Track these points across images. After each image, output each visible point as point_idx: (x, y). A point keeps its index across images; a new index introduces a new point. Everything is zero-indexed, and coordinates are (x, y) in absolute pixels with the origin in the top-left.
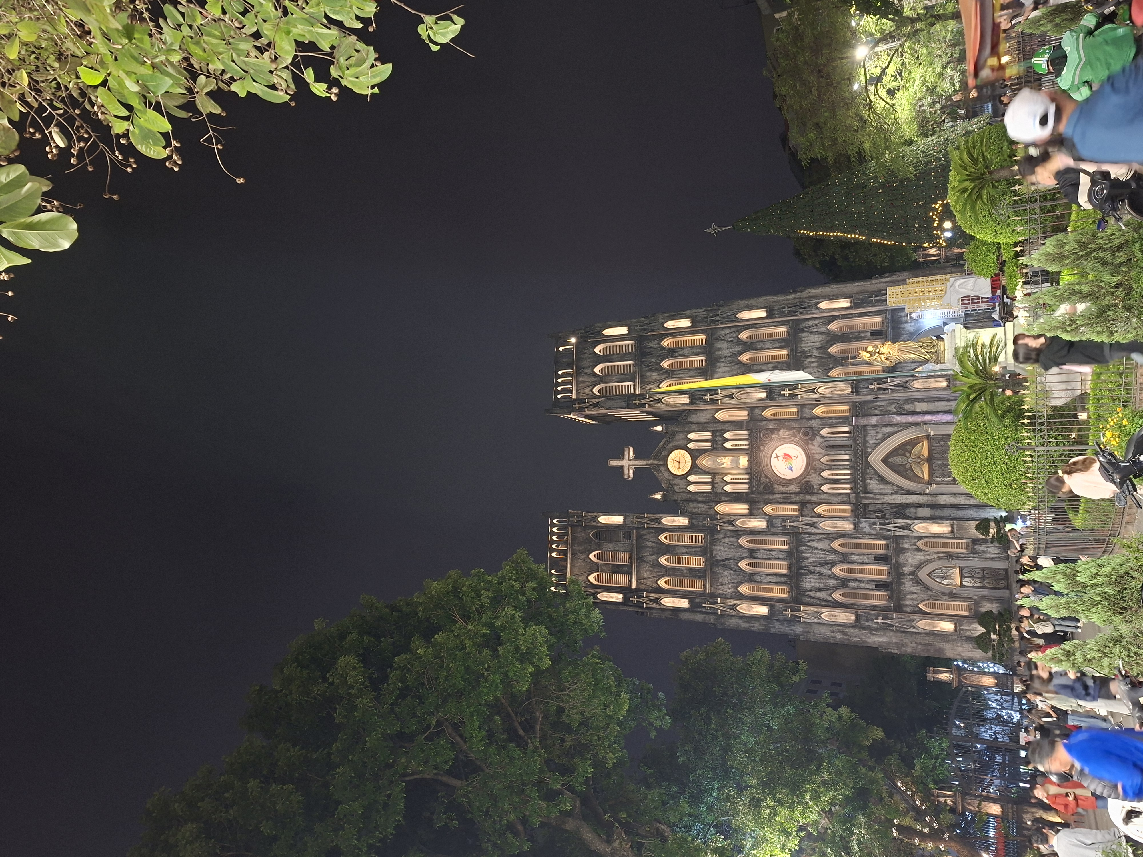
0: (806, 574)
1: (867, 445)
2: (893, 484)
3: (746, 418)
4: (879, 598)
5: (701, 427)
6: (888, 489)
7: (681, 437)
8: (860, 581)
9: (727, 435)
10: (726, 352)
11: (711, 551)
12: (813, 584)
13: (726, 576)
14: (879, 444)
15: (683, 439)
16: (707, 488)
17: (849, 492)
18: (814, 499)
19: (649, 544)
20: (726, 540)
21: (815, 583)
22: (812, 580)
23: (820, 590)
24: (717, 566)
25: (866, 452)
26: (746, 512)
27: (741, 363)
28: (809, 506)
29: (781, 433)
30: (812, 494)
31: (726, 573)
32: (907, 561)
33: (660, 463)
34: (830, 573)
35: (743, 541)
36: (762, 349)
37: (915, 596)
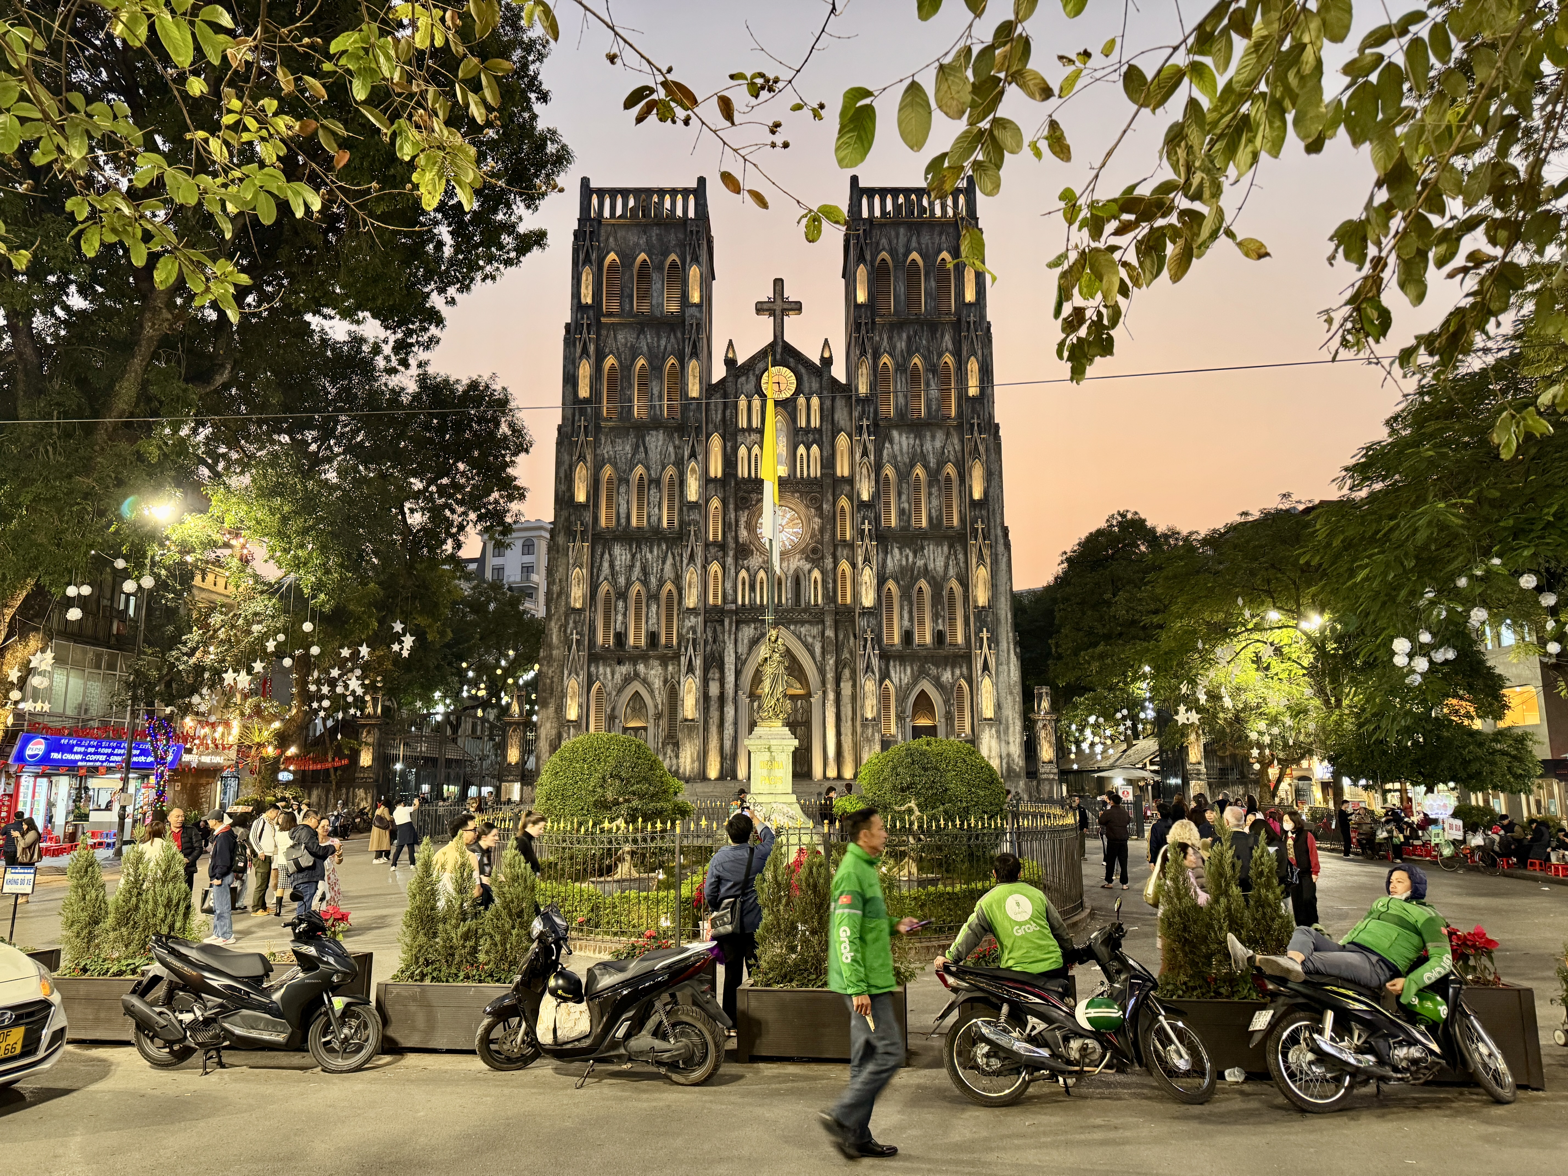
0: (631, 549)
1: (799, 625)
2: (749, 654)
3: (839, 474)
4: (606, 636)
5: (827, 414)
6: (742, 649)
7: (813, 384)
8: (625, 615)
9: (815, 448)
10: (928, 446)
11: (656, 429)
12: (618, 558)
13: (625, 448)
14: (799, 638)
15: (810, 388)
16: (743, 423)
17: (740, 602)
18: (730, 560)
19: (663, 342)
20: (671, 449)
21: (621, 560)
22: (624, 557)
23: (612, 566)
26: (712, 474)
27: (912, 466)
28: (720, 554)
29: (817, 519)
30: (736, 559)
31: (628, 448)
32: (652, 669)
34: (634, 578)
35: (670, 471)
36: (930, 494)
37: (609, 676)
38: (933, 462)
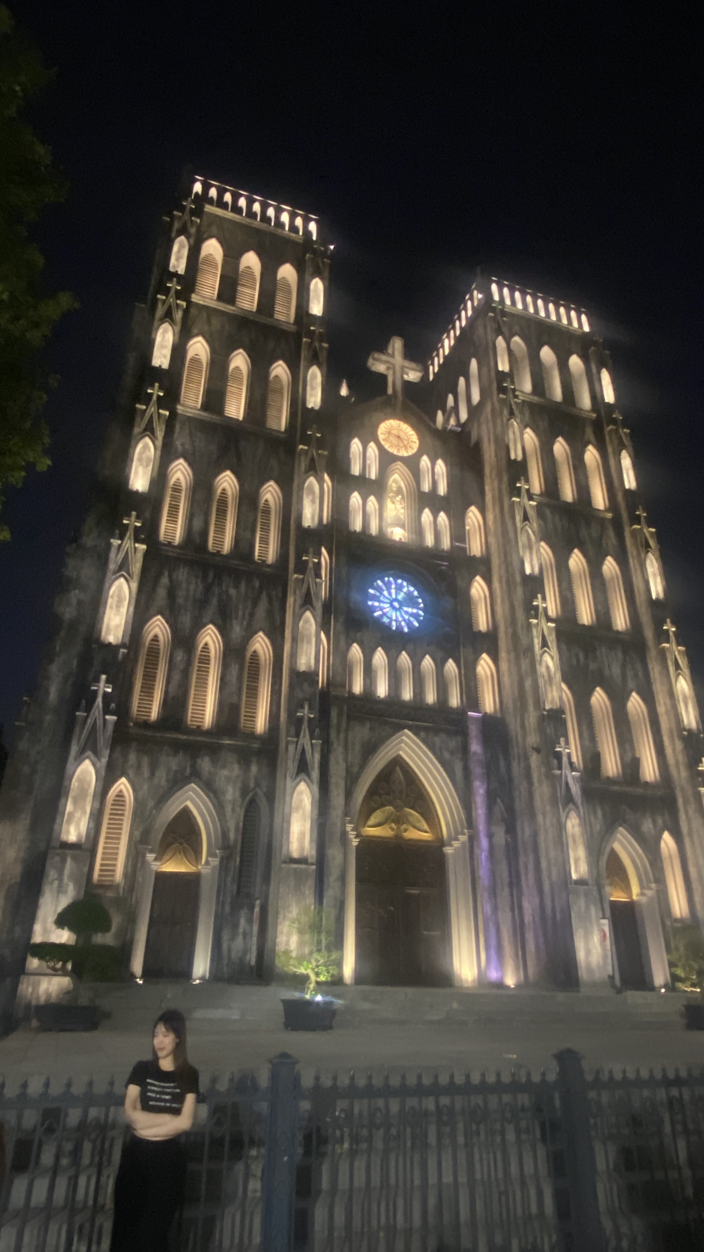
0: (205, 577)
1: (432, 731)
2: (362, 765)
4: (143, 704)
5: (454, 483)
6: (354, 755)
7: (438, 449)
8: (185, 673)
9: (443, 516)
10: (584, 533)
11: (256, 434)
12: (184, 585)
13: (208, 444)
14: (433, 750)
15: (435, 451)
16: (355, 469)
17: (348, 690)
19: (271, 344)
20: (274, 463)
21: (188, 590)
22: (192, 587)
23: (172, 595)
24: (227, 438)
25: (418, 728)
27: (570, 551)
28: (325, 617)
30: (346, 627)
31: (213, 446)
32: (224, 767)
33: (397, 411)
34: (206, 620)
35: (268, 492)
36: (593, 587)
37: (146, 771)
38: (591, 550)
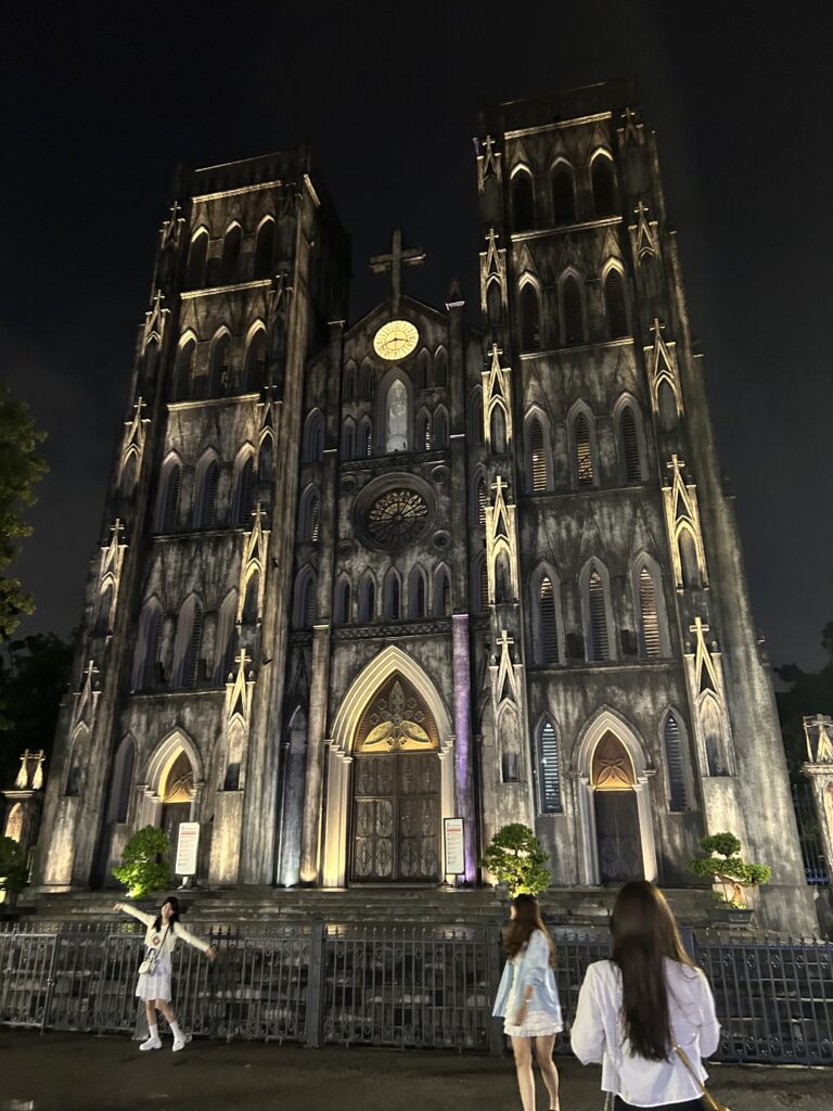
1: (419, 644)
5: (456, 366)
6: (338, 681)
7: (439, 334)
10: (593, 375)
12: (173, 565)
14: (419, 662)
15: (436, 340)
18: (324, 561)
19: (249, 308)
21: (175, 568)
22: (179, 564)
23: (163, 576)
24: (209, 417)
25: (405, 642)
26: (310, 458)
27: (570, 402)
28: (313, 554)
29: (444, 498)
30: (335, 559)
32: (202, 714)
33: (395, 310)
34: (189, 590)
35: (248, 451)
36: (599, 438)
37: (143, 727)
38: (599, 394)
